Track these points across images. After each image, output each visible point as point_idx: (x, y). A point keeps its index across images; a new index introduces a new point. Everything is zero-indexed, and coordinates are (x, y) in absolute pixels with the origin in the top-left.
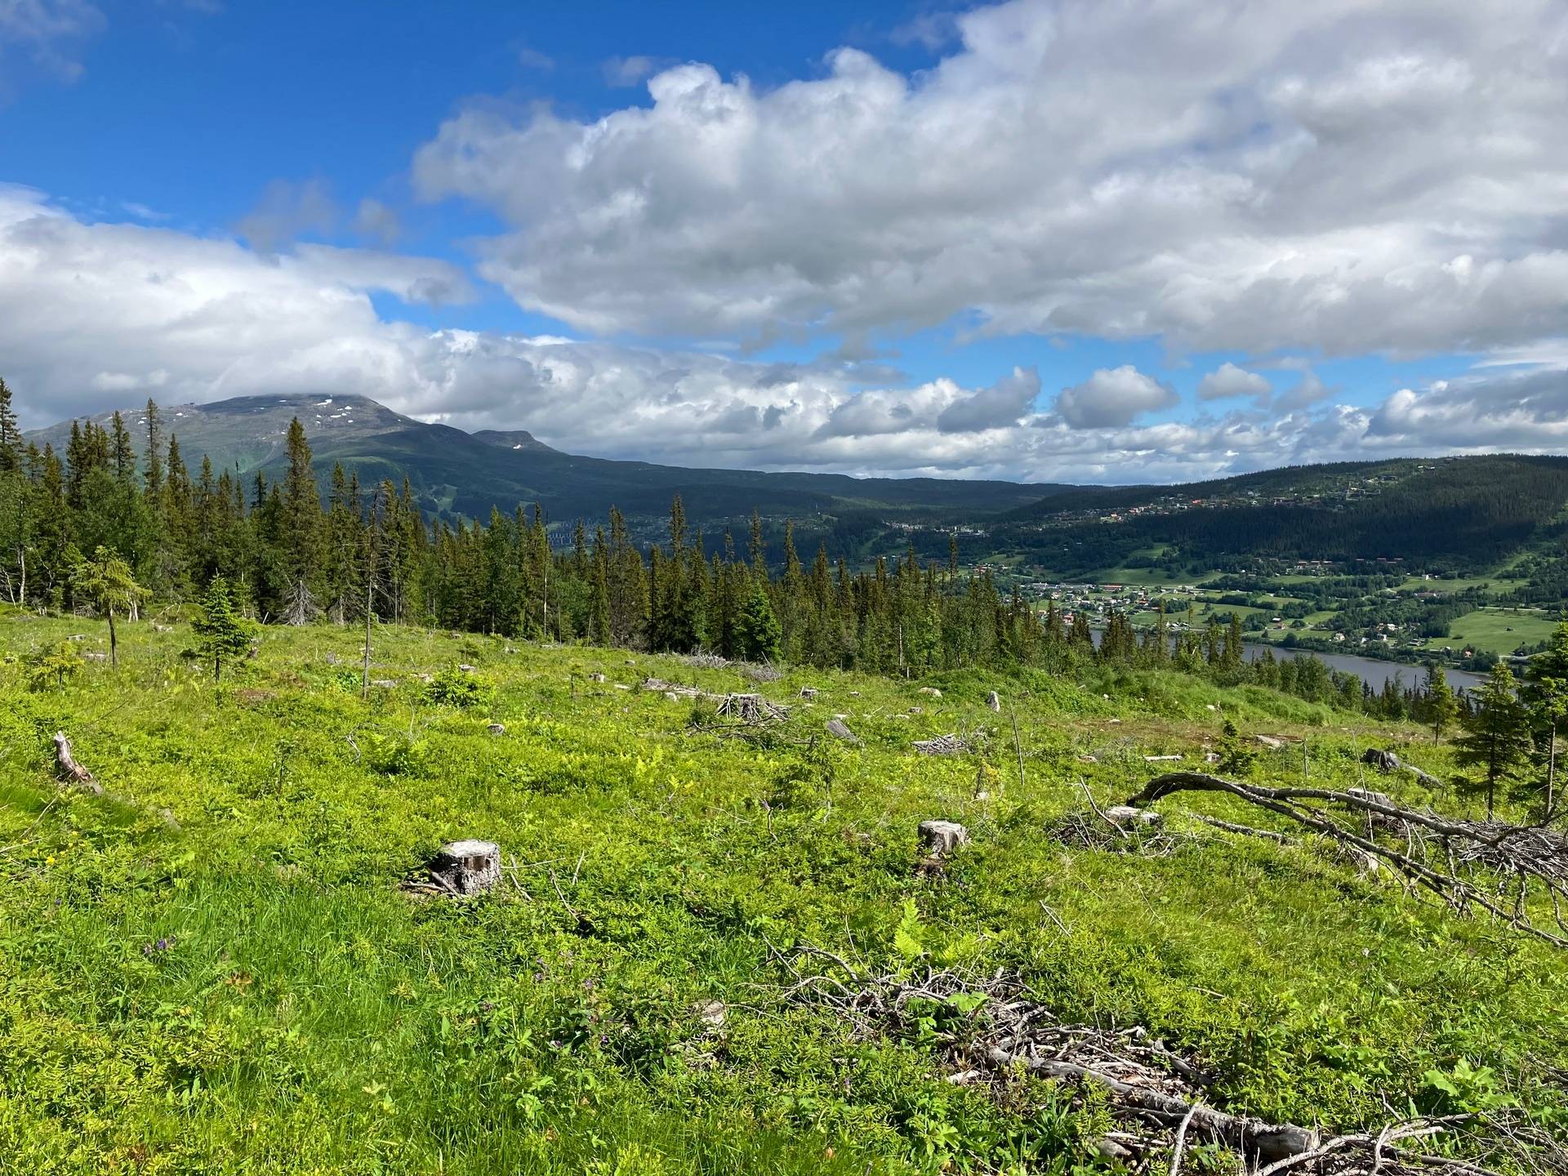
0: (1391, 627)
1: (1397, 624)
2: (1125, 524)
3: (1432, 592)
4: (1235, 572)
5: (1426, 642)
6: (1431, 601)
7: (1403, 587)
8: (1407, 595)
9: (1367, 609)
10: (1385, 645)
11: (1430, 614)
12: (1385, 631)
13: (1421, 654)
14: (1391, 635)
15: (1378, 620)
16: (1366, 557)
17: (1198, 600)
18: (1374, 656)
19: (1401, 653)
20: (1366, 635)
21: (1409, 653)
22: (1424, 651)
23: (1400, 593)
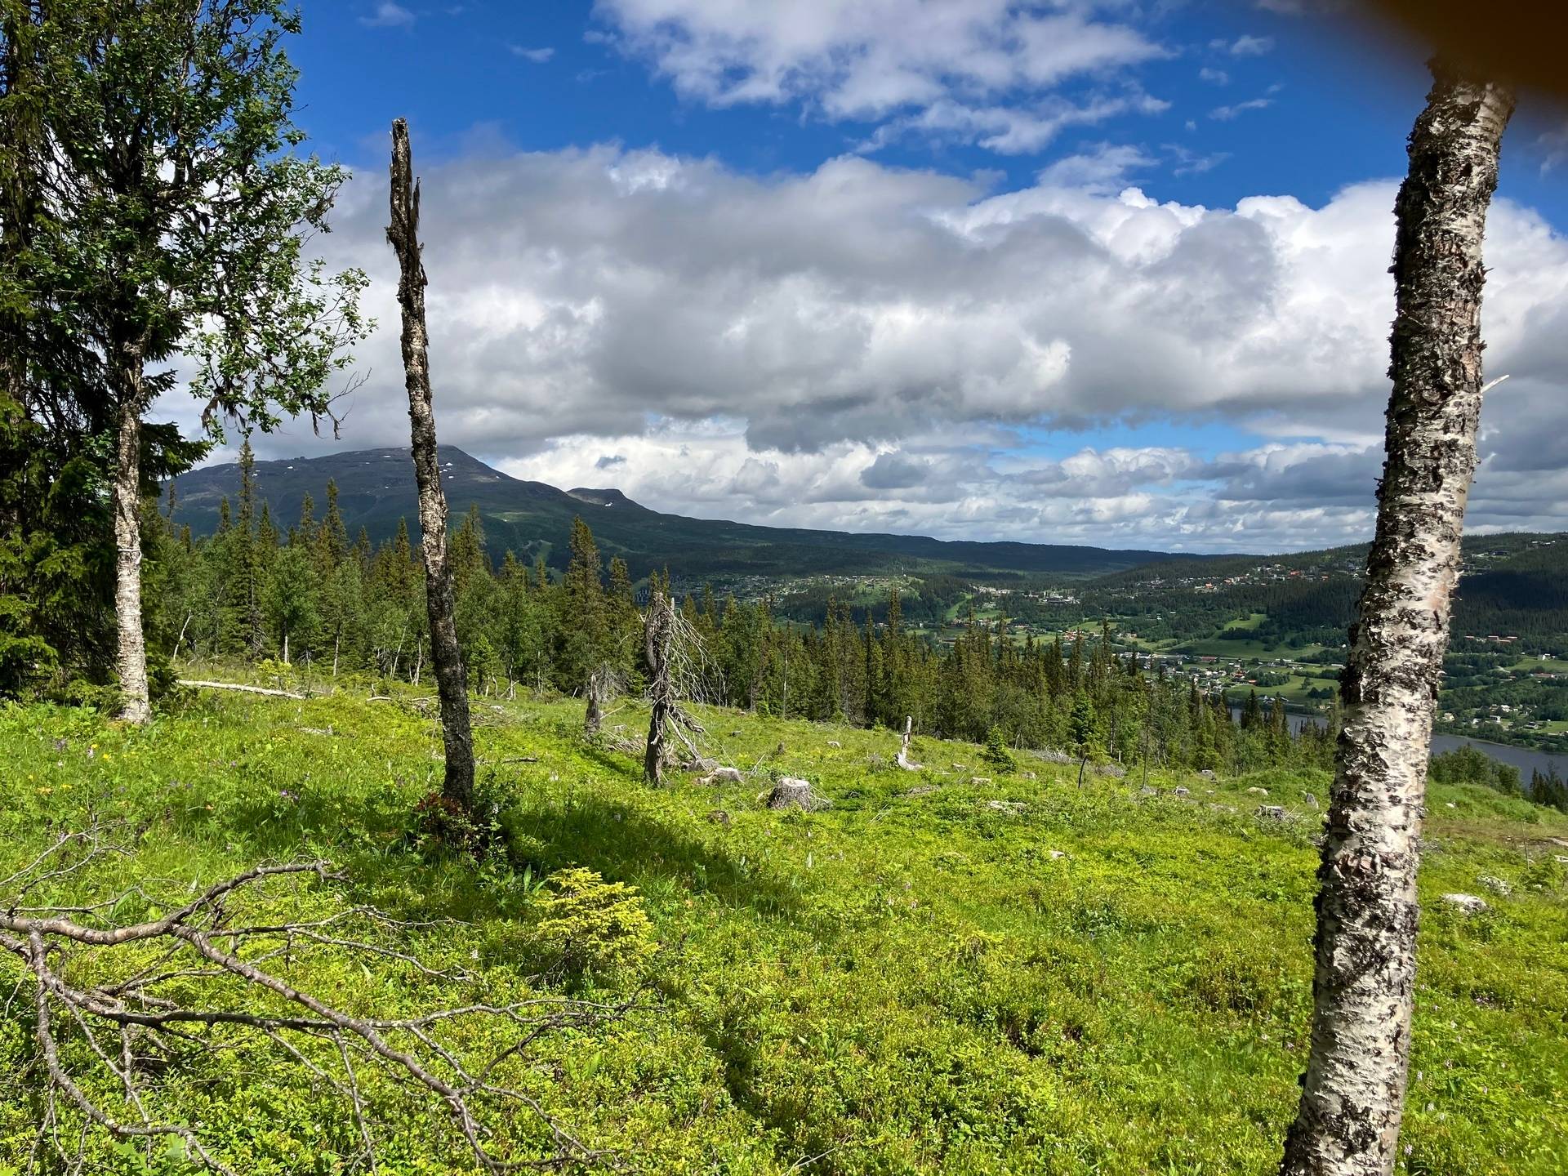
0: (1506, 708)
1: (1511, 706)
2: (1220, 595)
3: (1550, 672)
4: (1335, 646)
5: (1544, 726)
6: (1549, 682)
7: (1519, 667)
8: (1521, 675)
9: (1478, 688)
10: (1499, 727)
11: (1547, 696)
12: (1500, 712)
13: (1539, 737)
14: (1505, 716)
15: (1490, 700)
16: (1477, 635)
17: (1297, 673)
18: (1487, 738)
19: (1517, 736)
20: (1478, 716)
21: (1525, 736)
22: (1542, 735)
23: (1514, 673)
